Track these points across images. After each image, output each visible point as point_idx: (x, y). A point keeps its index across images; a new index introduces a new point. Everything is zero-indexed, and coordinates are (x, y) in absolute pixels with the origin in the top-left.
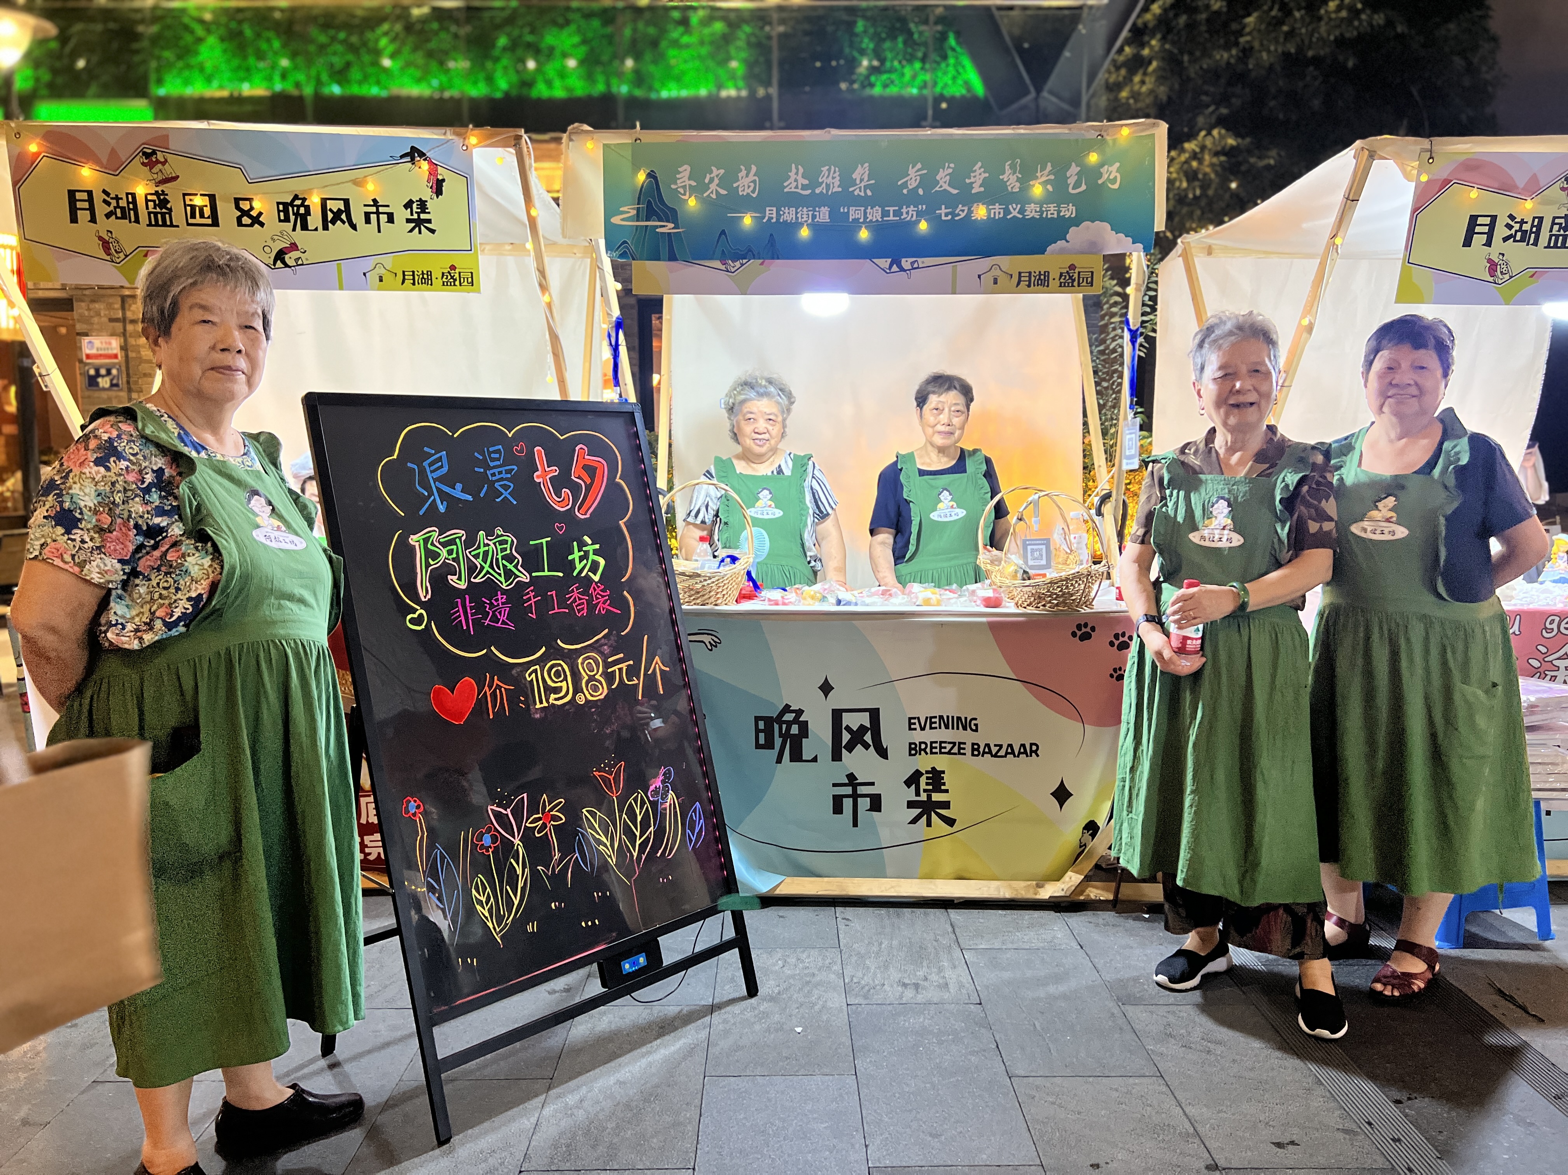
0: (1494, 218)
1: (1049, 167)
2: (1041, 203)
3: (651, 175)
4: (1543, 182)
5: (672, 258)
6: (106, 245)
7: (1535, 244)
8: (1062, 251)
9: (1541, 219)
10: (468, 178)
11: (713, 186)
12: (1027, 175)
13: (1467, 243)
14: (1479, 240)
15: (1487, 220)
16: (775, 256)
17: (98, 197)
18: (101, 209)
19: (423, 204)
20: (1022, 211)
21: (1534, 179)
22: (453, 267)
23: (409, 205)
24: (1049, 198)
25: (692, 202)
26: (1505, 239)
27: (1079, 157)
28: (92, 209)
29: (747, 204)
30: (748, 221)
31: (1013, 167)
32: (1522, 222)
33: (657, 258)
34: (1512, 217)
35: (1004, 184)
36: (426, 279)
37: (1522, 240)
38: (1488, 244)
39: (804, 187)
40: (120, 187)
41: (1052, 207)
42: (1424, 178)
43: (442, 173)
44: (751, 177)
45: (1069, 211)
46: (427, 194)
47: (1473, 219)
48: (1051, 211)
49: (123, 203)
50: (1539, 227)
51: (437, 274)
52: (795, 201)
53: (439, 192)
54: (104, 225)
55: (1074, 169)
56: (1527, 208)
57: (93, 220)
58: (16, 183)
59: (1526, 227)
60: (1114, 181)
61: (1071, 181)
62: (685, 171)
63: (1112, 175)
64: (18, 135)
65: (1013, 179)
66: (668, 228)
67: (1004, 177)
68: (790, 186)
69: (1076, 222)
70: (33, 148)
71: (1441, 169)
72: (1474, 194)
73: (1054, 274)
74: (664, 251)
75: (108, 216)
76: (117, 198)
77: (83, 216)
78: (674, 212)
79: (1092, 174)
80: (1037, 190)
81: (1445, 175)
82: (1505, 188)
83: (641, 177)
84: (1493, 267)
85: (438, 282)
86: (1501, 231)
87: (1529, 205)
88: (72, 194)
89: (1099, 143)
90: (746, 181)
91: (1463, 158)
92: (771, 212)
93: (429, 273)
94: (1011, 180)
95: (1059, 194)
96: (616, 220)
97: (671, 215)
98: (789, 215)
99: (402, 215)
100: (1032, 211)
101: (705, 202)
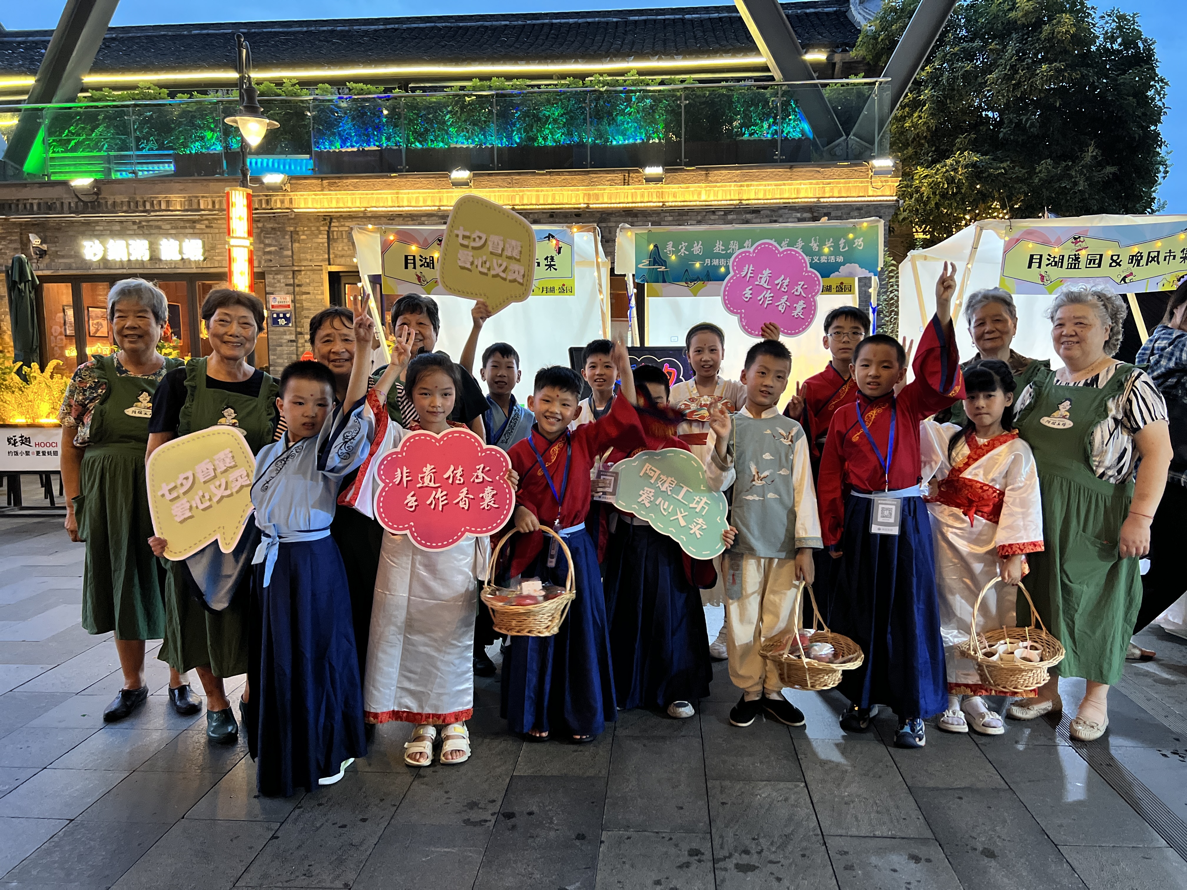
0: (1041, 256)
1: (831, 240)
2: (827, 255)
3: (656, 246)
4: (1063, 240)
5: (664, 281)
6: (419, 278)
7: (1061, 267)
8: (837, 276)
9: (1063, 256)
10: (571, 245)
11: (682, 250)
12: (821, 244)
13: (1030, 266)
14: (1035, 265)
15: (1038, 257)
16: (709, 280)
17: (418, 258)
18: (419, 264)
19: (552, 258)
20: (819, 259)
21: (1059, 239)
22: (564, 285)
23: (546, 259)
24: (831, 254)
25: (673, 257)
26: (1047, 265)
27: (845, 236)
28: (414, 263)
29: (697, 258)
30: (698, 265)
31: (815, 240)
32: (1054, 258)
33: (657, 281)
34: (1050, 255)
35: (811, 247)
36: (552, 290)
37: (1055, 265)
38: (1039, 267)
39: (722, 250)
40: (426, 254)
41: (833, 257)
42: (1007, 239)
43: (561, 244)
44: (699, 246)
45: (840, 259)
46: (554, 253)
47: (1032, 256)
48: (832, 259)
49: (428, 261)
50: (1063, 259)
51: (556, 288)
52: (719, 256)
53: (559, 253)
54: (419, 269)
55: (842, 241)
56: (1056, 252)
57: (415, 268)
58: (383, 253)
59: (1056, 260)
60: (860, 246)
61: (841, 246)
62: (671, 244)
63: (860, 243)
64: (385, 232)
65: (815, 245)
66: (663, 268)
67: (811, 245)
68: (716, 250)
69: (843, 264)
70: (392, 238)
71: (1015, 234)
72: (1030, 245)
73: (834, 286)
74: (661, 279)
75: (421, 266)
76: (426, 259)
77: (411, 266)
78: (665, 261)
79: (850, 243)
80: (826, 250)
81: (1017, 237)
82: (1046, 243)
83: (652, 247)
84: (1042, 277)
85: (557, 292)
86: (1045, 262)
87: (1057, 250)
88: (406, 257)
89: (854, 229)
90: (697, 248)
91: (1025, 229)
92: (708, 261)
93: (554, 288)
94: (814, 246)
95: (835, 252)
96: (640, 266)
97: (663, 263)
98: (716, 262)
99: (543, 263)
100: (823, 259)
101: (680, 257)
